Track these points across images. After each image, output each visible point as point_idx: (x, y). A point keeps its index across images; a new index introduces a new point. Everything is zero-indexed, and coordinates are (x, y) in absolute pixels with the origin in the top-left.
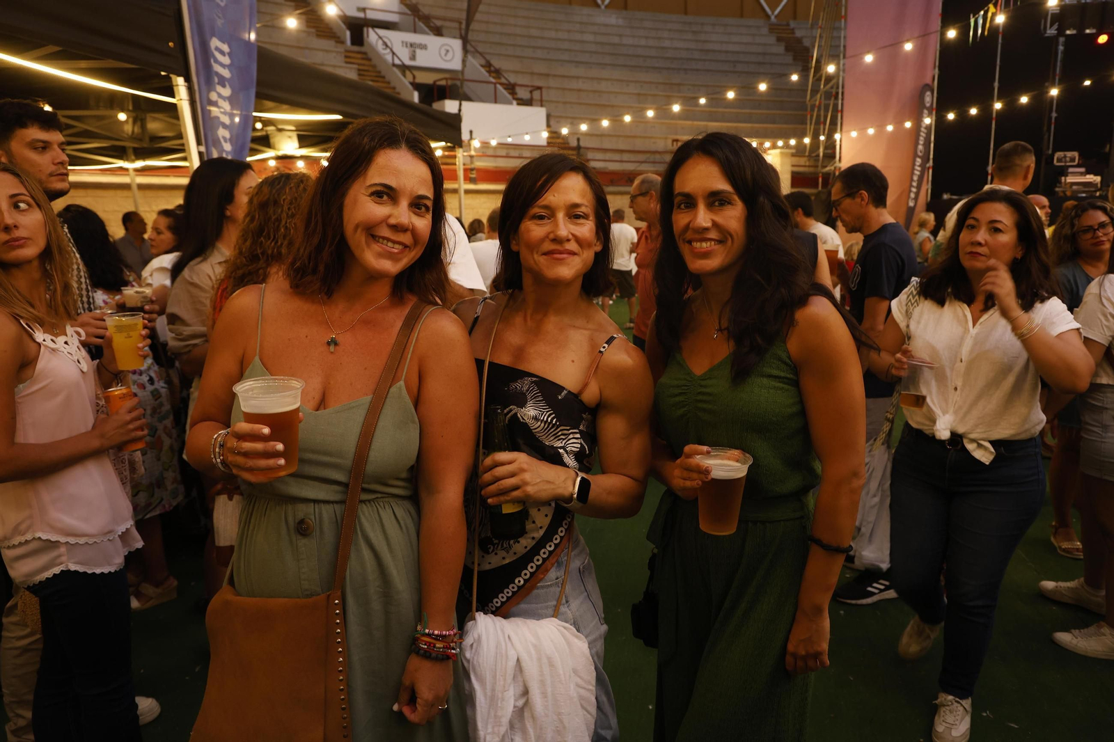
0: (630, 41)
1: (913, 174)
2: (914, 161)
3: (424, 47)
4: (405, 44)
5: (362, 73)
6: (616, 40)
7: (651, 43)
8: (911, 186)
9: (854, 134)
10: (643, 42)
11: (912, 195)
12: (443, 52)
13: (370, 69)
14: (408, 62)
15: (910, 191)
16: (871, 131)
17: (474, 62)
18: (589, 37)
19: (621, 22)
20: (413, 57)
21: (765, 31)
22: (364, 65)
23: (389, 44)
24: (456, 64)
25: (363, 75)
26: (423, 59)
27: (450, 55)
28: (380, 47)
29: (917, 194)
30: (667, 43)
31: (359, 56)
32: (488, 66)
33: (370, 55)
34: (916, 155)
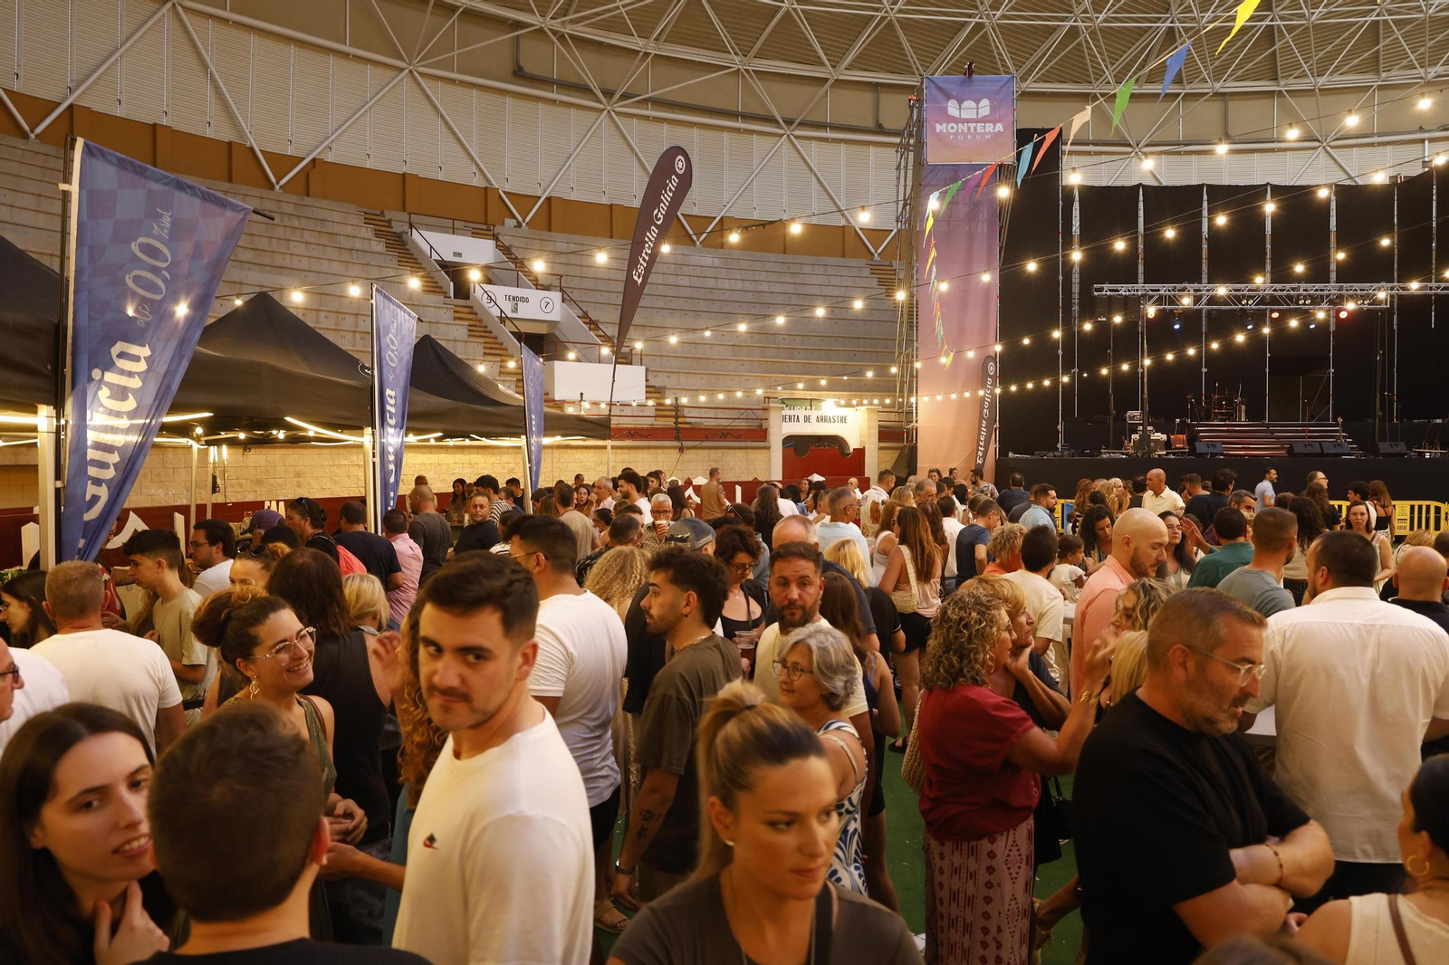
0: (726, 284)
1: (979, 434)
2: (980, 423)
3: (526, 300)
4: (508, 298)
5: (471, 328)
6: (711, 283)
7: (748, 286)
8: (979, 445)
9: (926, 399)
10: (739, 285)
11: (980, 454)
12: (544, 305)
13: (477, 323)
14: (510, 315)
15: (978, 450)
16: (939, 398)
17: (574, 313)
18: (685, 281)
19: (717, 262)
20: (515, 310)
21: (867, 272)
22: (471, 320)
23: (493, 298)
24: (555, 315)
25: (472, 331)
26: (525, 311)
27: (550, 306)
28: (485, 300)
29: (985, 453)
30: (764, 287)
31: (465, 310)
32: (585, 316)
33: (476, 309)
34: (981, 418)
